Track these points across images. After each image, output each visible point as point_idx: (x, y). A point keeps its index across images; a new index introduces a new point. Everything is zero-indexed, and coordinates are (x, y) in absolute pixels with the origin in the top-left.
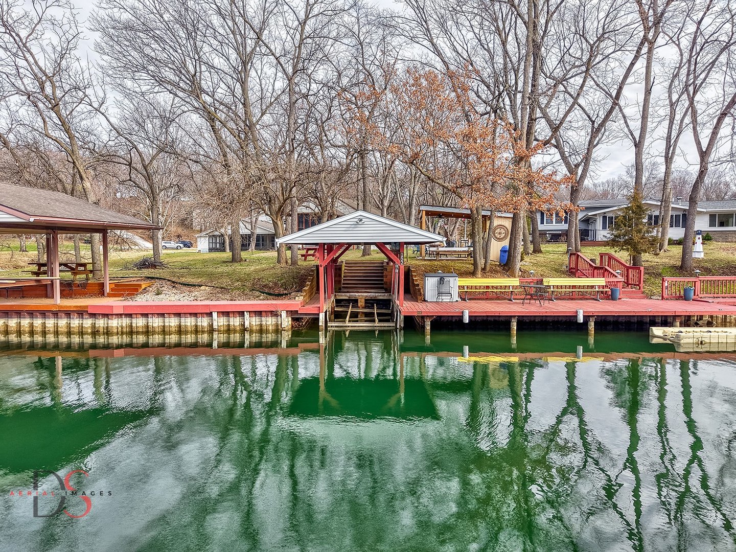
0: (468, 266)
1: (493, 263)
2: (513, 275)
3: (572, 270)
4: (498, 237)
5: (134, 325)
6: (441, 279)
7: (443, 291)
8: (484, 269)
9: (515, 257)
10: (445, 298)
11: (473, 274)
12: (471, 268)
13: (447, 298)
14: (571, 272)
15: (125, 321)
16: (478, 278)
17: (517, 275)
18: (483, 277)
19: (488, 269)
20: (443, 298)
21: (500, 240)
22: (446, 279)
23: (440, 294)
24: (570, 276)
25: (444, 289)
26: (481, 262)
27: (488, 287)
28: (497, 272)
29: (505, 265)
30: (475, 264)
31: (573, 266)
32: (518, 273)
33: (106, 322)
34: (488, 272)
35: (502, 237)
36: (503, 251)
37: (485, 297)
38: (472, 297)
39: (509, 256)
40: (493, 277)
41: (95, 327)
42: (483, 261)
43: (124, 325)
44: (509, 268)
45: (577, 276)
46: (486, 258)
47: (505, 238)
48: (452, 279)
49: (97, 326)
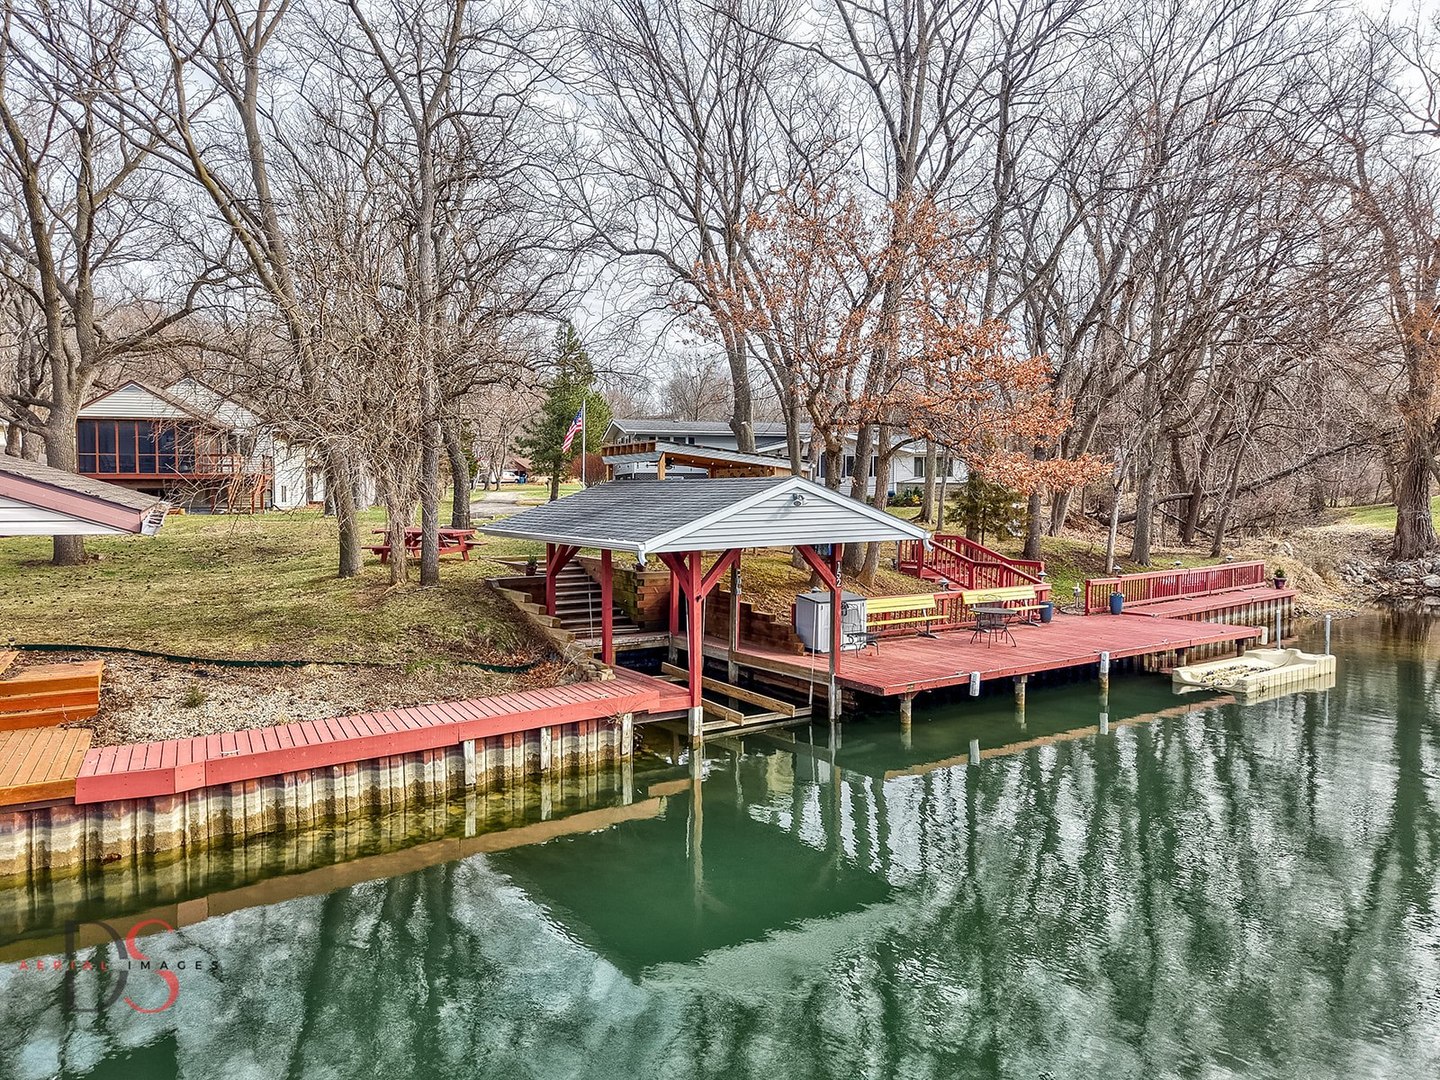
2: (867, 583)
5: (237, 816)
14: (904, 570)
15: (206, 810)
22: (851, 605)
31: (907, 558)
33: (141, 821)
41: (99, 846)
43: (202, 821)
48: (859, 605)
49: (107, 841)
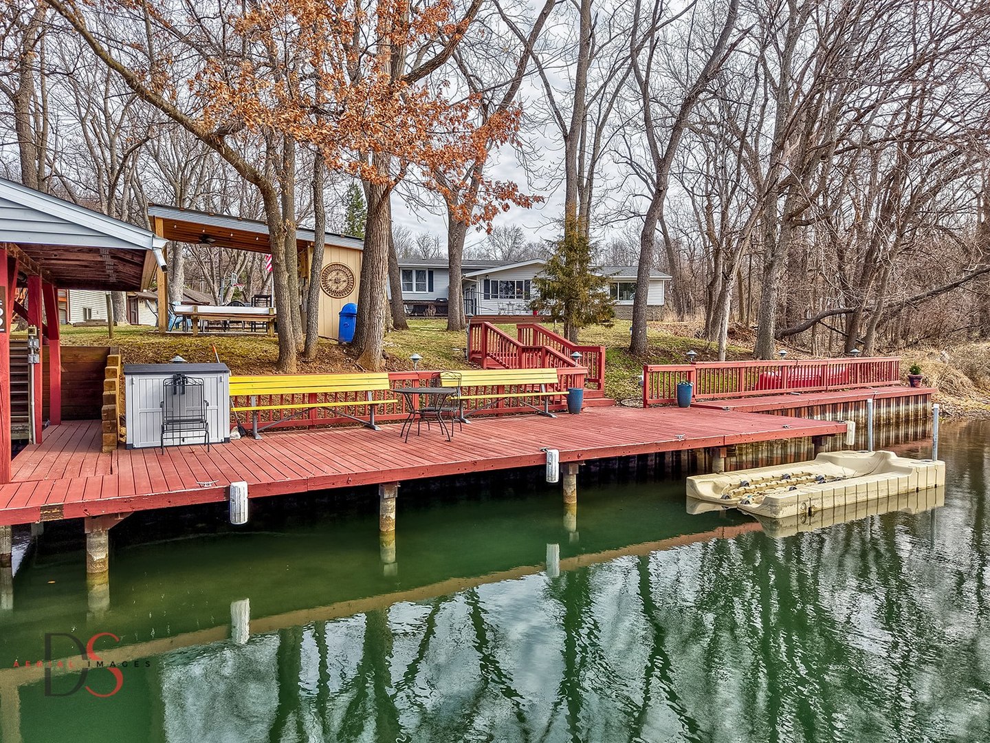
0: (266, 347)
1: (325, 341)
2: (368, 367)
3: (474, 356)
4: (334, 288)
6: (175, 380)
7: (185, 414)
8: (303, 354)
9: (372, 326)
10: (190, 434)
11: (277, 365)
12: (274, 350)
13: (196, 433)
14: (473, 360)
16: (291, 374)
17: (377, 365)
18: (302, 371)
19: (313, 353)
20: (183, 434)
21: (337, 294)
22: (192, 379)
23: (171, 423)
24: (472, 367)
25: (187, 408)
26: (296, 339)
27: (313, 397)
28: (333, 359)
29: (350, 345)
30: (283, 344)
31: (477, 346)
32: (379, 361)
34: (314, 361)
35: (341, 288)
36: (346, 314)
37: (307, 421)
38: (273, 424)
39: (360, 325)
40: (326, 372)
42: (301, 337)
44: (361, 352)
45: (485, 366)
46: (308, 329)
47: (347, 291)
48: (209, 381)
